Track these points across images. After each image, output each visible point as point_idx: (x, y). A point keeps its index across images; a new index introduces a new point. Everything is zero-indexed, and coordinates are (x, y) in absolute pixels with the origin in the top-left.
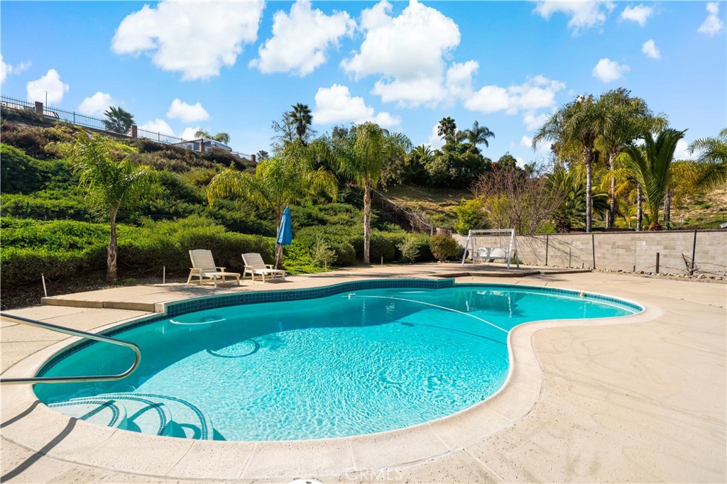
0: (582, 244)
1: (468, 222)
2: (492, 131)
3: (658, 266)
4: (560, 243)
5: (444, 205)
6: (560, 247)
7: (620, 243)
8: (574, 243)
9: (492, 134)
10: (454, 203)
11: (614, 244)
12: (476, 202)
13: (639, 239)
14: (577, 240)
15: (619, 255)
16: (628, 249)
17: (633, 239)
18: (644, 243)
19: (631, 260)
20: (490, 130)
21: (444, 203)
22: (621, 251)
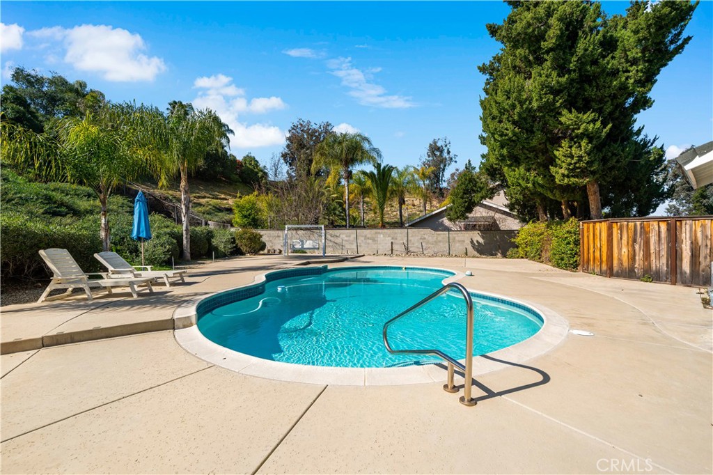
0: (346, 236)
1: (245, 217)
2: (232, 129)
3: (392, 250)
4: (331, 236)
5: (199, 197)
6: (332, 239)
7: (369, 236)
8: (341, 236)
9: (232, 131)
10: (208, 195)
11: (366, 236)
12: (251, 197)
13: (379, 233)
14: (343, 234)
15: (369, 243)
16: (374, 240)
17: (376, 233)
18: (382, 236)
19: (375, 246)
20: (230, 128)
21: (198, 195)
22: (370, 241)
